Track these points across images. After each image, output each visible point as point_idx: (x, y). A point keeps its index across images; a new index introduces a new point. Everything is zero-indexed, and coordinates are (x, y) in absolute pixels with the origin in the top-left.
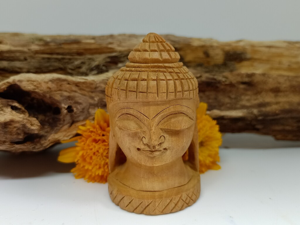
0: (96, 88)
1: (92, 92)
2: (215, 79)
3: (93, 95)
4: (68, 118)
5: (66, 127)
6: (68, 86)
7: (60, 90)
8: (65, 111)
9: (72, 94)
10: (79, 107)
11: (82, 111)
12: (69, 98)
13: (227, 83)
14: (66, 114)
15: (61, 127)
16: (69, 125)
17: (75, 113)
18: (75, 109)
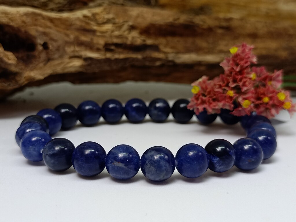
0: (71, 25)
1: (68, 30)
2: (193, 22)
3: (68, 32)
4: (43, 56)
5: (41, 65)
6: (43, 21)
7: (35, 25)
8: (40, 48)
9: (47, 30)
10: (55, 44)
11: (58, 49)
12: (45, 34)
13: (205, 27)
14: (42, 51)
15: (37, 65)
16: (44, 63)
17: (51, 50)
18: (50, 47)
